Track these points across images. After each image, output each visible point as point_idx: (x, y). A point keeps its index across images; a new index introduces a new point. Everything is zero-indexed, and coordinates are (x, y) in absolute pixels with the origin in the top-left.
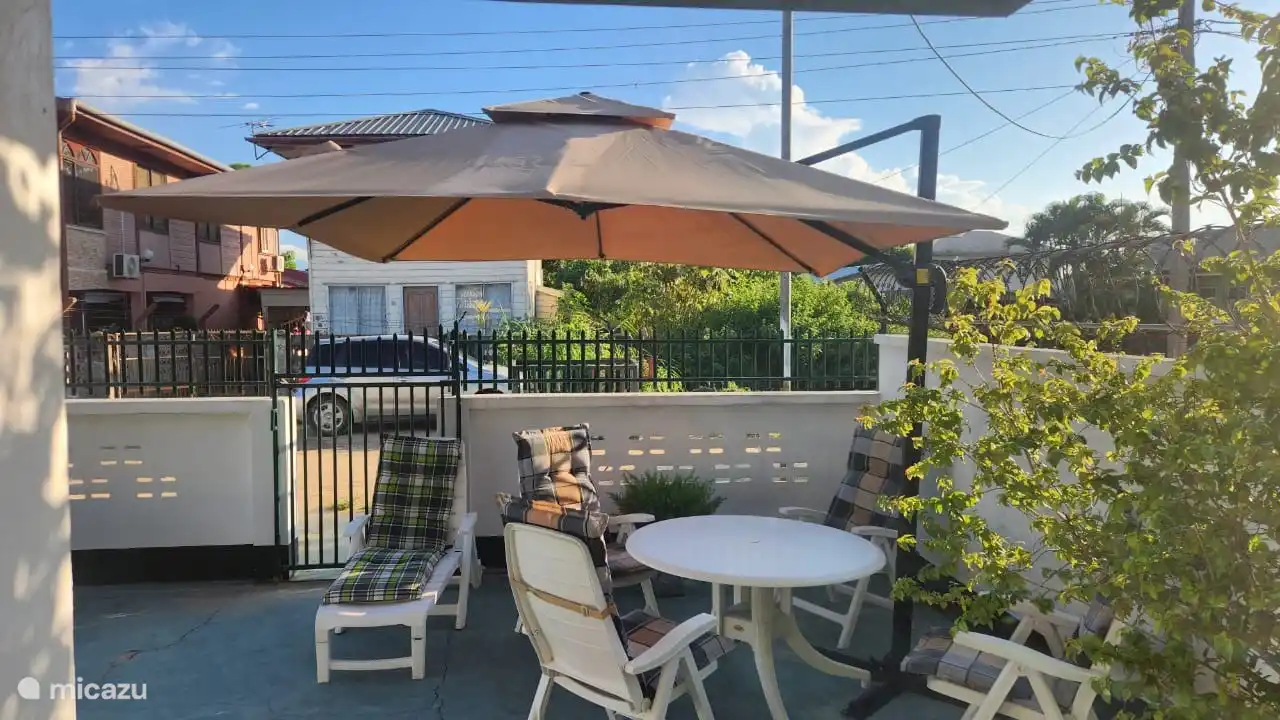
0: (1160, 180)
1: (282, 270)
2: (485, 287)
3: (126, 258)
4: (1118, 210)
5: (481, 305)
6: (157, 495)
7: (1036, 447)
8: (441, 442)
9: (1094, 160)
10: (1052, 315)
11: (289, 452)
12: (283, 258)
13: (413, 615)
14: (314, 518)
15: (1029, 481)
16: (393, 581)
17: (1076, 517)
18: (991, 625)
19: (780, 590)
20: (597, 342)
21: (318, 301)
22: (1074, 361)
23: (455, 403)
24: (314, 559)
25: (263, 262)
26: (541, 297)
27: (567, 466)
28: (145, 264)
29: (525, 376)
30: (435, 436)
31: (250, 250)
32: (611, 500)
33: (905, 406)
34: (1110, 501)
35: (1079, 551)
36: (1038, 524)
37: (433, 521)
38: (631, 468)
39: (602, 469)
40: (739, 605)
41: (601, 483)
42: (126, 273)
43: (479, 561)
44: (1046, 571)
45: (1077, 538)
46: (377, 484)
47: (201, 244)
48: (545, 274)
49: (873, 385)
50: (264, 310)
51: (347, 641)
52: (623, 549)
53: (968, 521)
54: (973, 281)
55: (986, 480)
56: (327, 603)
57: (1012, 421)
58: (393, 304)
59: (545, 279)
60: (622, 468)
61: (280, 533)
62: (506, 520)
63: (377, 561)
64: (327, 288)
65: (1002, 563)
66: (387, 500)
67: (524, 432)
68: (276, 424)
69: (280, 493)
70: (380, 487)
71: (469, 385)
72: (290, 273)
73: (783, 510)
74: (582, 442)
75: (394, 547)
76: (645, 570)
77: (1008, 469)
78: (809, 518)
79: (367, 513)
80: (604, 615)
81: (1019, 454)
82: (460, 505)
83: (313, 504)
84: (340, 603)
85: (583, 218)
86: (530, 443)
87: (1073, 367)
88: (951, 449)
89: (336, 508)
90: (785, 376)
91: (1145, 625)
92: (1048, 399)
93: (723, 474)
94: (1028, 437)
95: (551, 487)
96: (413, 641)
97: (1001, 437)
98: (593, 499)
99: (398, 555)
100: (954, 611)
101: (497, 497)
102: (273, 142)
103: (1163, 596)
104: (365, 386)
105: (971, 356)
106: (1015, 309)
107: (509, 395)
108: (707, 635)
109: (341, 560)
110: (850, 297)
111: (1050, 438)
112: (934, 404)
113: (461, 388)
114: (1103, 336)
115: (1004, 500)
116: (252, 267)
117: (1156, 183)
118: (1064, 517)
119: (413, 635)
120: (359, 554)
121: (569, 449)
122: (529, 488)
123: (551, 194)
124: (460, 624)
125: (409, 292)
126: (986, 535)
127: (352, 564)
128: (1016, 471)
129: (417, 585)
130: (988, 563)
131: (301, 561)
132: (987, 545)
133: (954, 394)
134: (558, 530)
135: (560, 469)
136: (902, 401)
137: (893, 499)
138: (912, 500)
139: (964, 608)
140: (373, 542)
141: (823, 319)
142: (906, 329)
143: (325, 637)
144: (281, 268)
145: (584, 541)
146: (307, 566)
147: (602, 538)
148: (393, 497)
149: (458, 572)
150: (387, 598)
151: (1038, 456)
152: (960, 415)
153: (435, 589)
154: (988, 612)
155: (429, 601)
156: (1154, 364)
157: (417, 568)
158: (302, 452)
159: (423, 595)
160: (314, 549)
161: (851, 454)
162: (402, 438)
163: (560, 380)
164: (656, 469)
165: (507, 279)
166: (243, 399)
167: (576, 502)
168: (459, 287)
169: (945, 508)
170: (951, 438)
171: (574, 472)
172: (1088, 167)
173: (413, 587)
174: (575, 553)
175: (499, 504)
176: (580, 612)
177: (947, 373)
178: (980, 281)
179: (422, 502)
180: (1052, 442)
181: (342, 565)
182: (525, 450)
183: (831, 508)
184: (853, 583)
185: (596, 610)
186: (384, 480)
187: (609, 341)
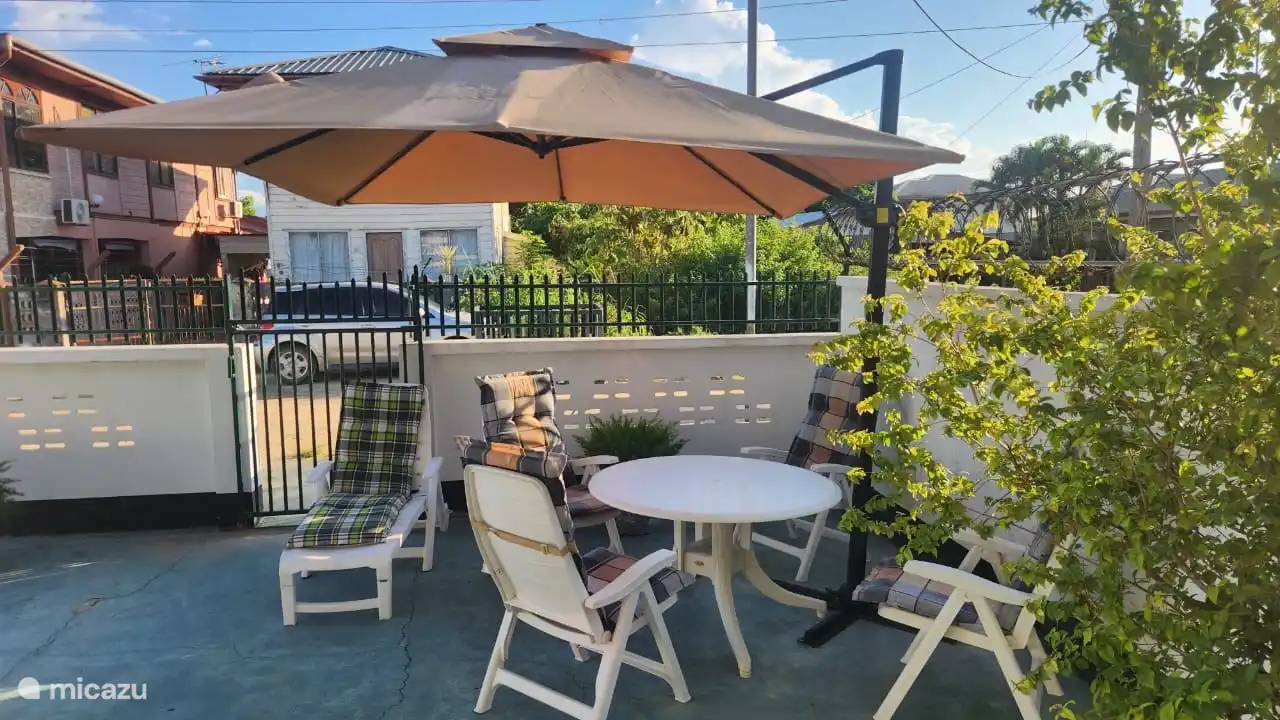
0: (1108, 107)
1: (241, 216)
2: (450, 233)
3: (75, 203)
4: (1083, 152)
5: (447, 252)
6: (114, 444)
7: (981, 379)
8: (403, 388)
9: (1046, 88)
10: (1000, 248)
11: (248, 399)
12: (241, 204)
13: (378, 558)
14: (276, 465)
15: (975, 414)
16: (358, 525)
17: (1017, 447)
18: (935, 553)
19: (741, 525)
20: (561, 286)
21: (278, 249)
22: (1022, 296)
23: (417, 348)
24: (279, 506)
25: (221, 208)
26: (508, 243)
27: (530, 411)
28: (93, 210)
29: (488, 322)
30: (398, 383)
31: (206, 194)
32: (576, 444)
33: (856, 342)
34: (1049, 430)
35: (1020, 479)
36: (980, 455)
37: (398, 467)
38: (595, 411)
39: (568, 413)
40: (700, 541)
41: (567, 427)
42: (75, 219)
43: (446, 505)
44: (989, 499)
45: (1018, 467)
46: (340, 430)
47: (154, 189)
48: (513, 220)
49: (835, 327)
50: (224, 257)
51: (313, 585)
52: (586, 490)
53: (915, 453)
54: (924, 215)
55: (932, 413)
56: (291, 548)
57: (958, 355)
58: (356, 250)
59: (513, 226)
60: (587, 412)
61: (243, 481)
62: (466, 462)
63: (341, 506)
64: (287, 236)
65: (945, 492)
66: (350, 446)
67: (487, 377)
68: (234, 372)
69: (241, 440)
70: (343, 434)
71: (432, 331)
72: (249, 219)
73: (745, 450)
74: (546, 386)
75: (358, 492)
76: (609, 510)
77: (953, 400)
78: (772, 458)
79: (330, 459)
80: (563, 553)
81: (964, 386)
82: (425, 450)
83: (276, 452)
84: (304, 547)
85: (542, 157)
86: (493, 386)
87: (1021, 302)
88: (899, 384)
89: (299, 456)
90: (749, 319)
91: (1080, 549)
92: (989, 330)
93: (687, 416)
94: (973, 370)
95: (514, 431)
96: (378, 583)
97: (949, 372)
98: (557, 442)
99: (362, 500)
100: (900, 540)
101: (455, 439)
102: (223, 80)
103: (1095, 521)
104: (324, 332)
105: (919, 290)
106: (964, 243)
107: (473, 340)
108: (666, 570)
109: (306, 506)
110: (817, 242)
111: (995, 371)
112: (884, 339)
113: (424, 333)
114: (1052, 271)
115: (949, 431)
116: (208, 213)
117: (1104, 110)
118: (1006, 447)
119: (379, 577)
120: (323, 500)
121: (533, 394)
122: (493, 433)
123: (503, 127)
124: (426, 566)
125: (372, 238)
126: (932, 467)
127: (316, 509)
128: (963, 405)
129: (381, 529)
130: (932, 493)
131: (266, 508)
132: (932, 475)
133: (904, 330)
134: (517, 471)
135: (524, 413)
136: (855, 337)
137: (842, 434)
138: (862, 434)
139: (909, 537)
140: (338, 487)
141: (788, 263)
142: (866, 270)
143: (290, 582)
144: (239, 214)
145: (542, 481)
146: (272, 513)
147: (561, 478)
148: (358, 444)
149: (423, 516)
150: (352, 541)
151: (984, 388)
152: (909, 350)
153: (399, 533)
154: (932, 540)
155: (393, 545)
156: (1099, 298)
157: (380, 514)
158: (262, 401)
159: (388, 538)
160: (278, 496)
161: (812, 395)
162: (364, 385)
163: (525, 325)
164: (621, 413)
165: (472, 225)
166: (199, 346)
167: (542, 446)
168: (424, 233)
169: (892, 442)
170: (899, 372)
171: (538, 415)
172: (1040, 95)
173: (378, 530)
174: (532, 493)
175: (458, 448)
176: (539, 550)
177: (897, 308)
178: (930, 215)
179: (386, 447)
180: (997, 374)
181: (306, 512)
182: (487, 394)
183: (792, 447)
184: (812, 518)
185: (557, 548)
186: (347, 425)
187: (575, 286)
